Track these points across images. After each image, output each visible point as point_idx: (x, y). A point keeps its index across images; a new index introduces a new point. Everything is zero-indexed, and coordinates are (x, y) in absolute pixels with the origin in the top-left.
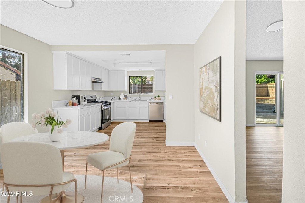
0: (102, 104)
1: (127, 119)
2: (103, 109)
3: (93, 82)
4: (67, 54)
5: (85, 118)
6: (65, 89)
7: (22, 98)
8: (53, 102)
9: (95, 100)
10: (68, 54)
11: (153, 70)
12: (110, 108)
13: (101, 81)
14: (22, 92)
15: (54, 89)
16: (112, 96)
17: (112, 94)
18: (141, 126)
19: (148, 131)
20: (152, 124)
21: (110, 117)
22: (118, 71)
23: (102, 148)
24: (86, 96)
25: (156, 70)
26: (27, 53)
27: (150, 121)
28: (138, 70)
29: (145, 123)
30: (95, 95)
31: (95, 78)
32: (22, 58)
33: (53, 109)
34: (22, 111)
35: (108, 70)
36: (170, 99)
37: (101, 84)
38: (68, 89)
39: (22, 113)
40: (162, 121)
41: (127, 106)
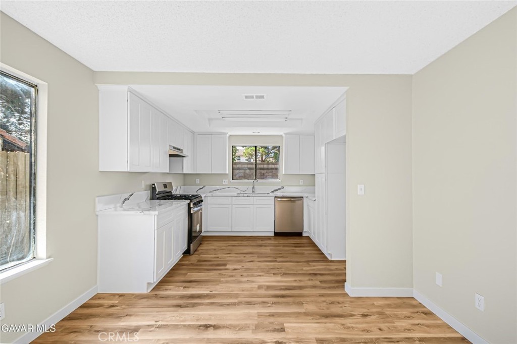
0: (191, 201)
1: (232, 231)
2: (192, 212)
3: (171, 156)
4: (130, 92)
5: (164, 232)
6: (126, 170)
7: (32, 191)
8: (97, 199)
9: (171, 192)
10: (132, 92)
11: (281, 133)
12: (201, 209)
13: (182, 152)
14: (33, 176)
15: (100, 170)
16: (197, 185)
17: (198, 181)
18: (265, 246)
19: (287, 257)
20: (282, 241)
21: (201, 226)
22: (211, 134)
23: (212, 304)
24: (155, 184)
25: (286, 134)
26: (46, 83)
27: (277, 234)
28: (251, 133)
29: (268, 238)
30: (171, 183)
31: (174, 148)
32: (34, 93)
33: (97, 215)
34: (32, 222)
35: (193, 133)
36: (359, 194)
37: (183, 159)
38: (131, 171)
39: (32, 228)
40: (300, 234)
41: (232, 204)
